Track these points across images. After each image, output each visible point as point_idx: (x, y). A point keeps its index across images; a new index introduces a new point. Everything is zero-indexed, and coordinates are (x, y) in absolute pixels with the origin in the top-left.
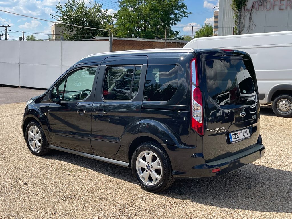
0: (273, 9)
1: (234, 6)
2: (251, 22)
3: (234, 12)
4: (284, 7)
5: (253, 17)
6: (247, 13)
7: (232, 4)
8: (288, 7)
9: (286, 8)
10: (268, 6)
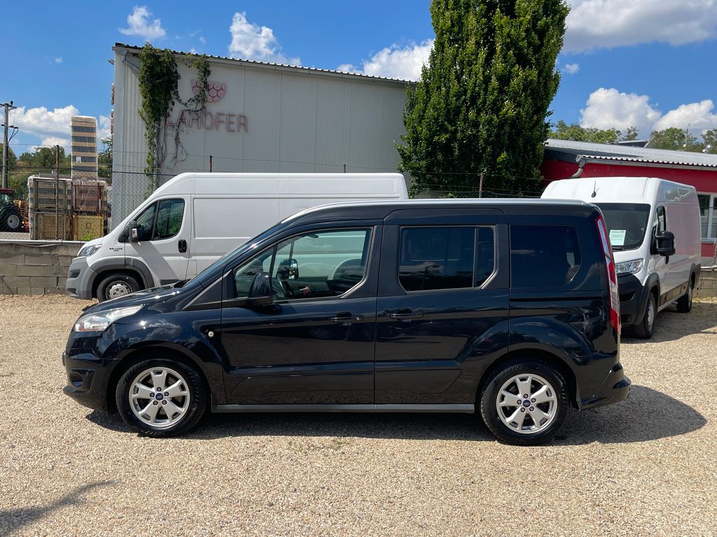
0: (217, 129)
1: (144, 114)
2: (180, 148)
3: (145, 126)
4: (234, 127)
5: (182, 137)
6: (172, 129)
7: (141, 108)
8: (242, 128)
9: (239, 131)
10: (208, 122)
